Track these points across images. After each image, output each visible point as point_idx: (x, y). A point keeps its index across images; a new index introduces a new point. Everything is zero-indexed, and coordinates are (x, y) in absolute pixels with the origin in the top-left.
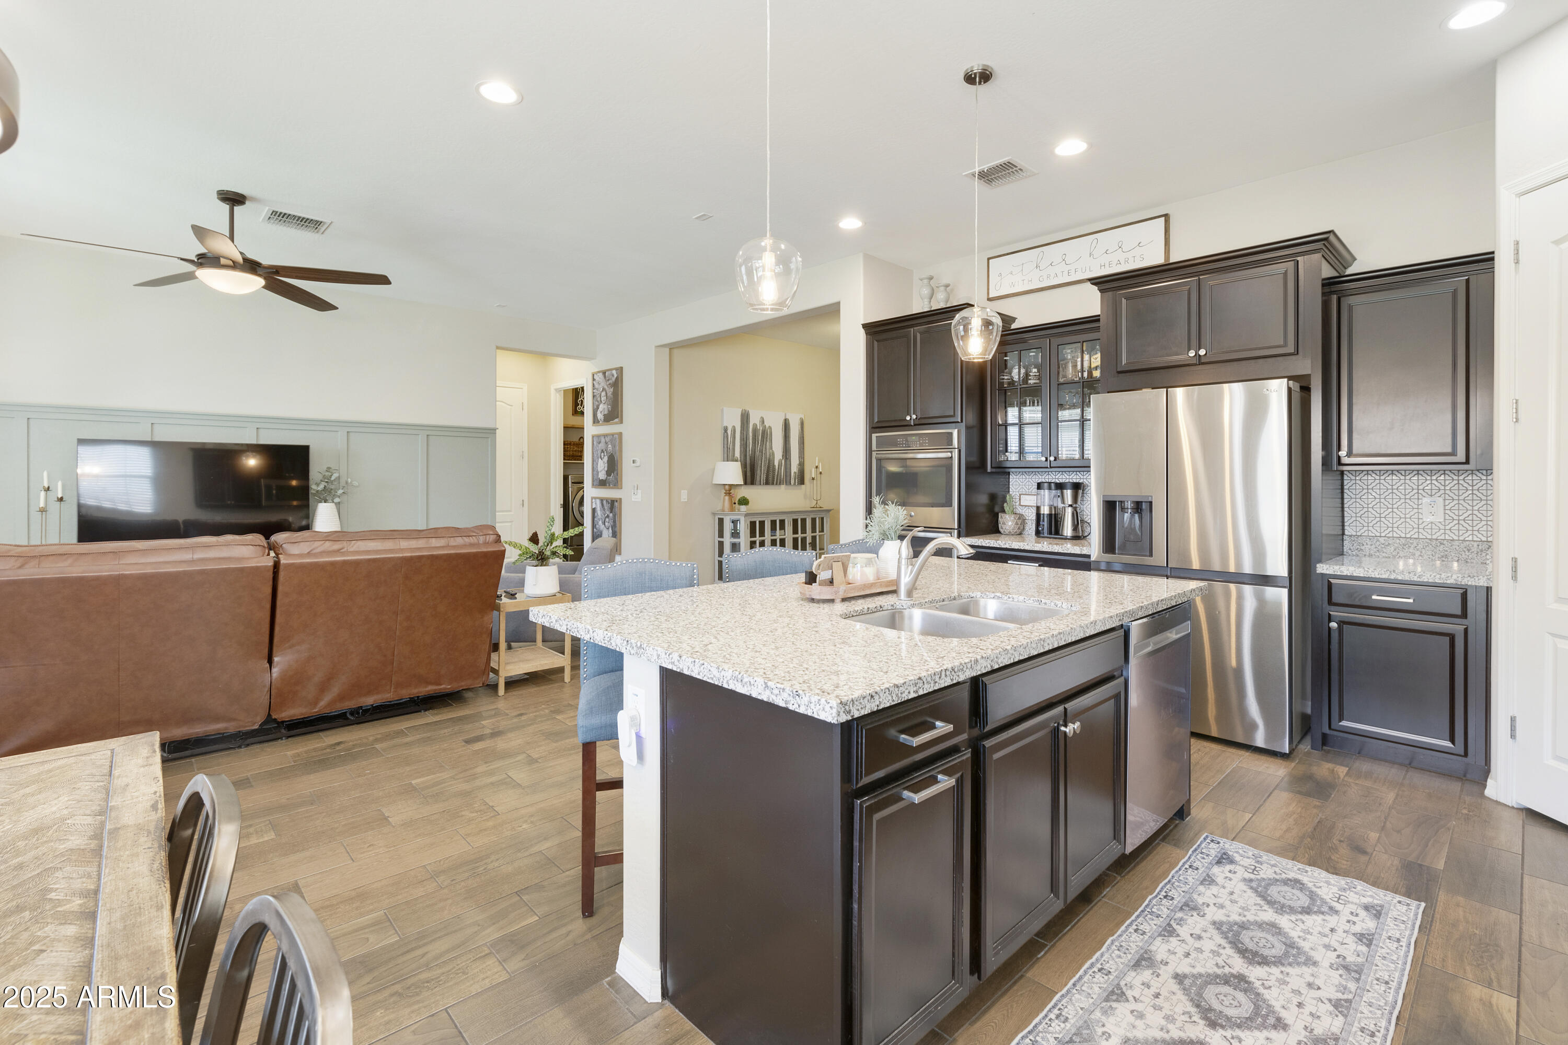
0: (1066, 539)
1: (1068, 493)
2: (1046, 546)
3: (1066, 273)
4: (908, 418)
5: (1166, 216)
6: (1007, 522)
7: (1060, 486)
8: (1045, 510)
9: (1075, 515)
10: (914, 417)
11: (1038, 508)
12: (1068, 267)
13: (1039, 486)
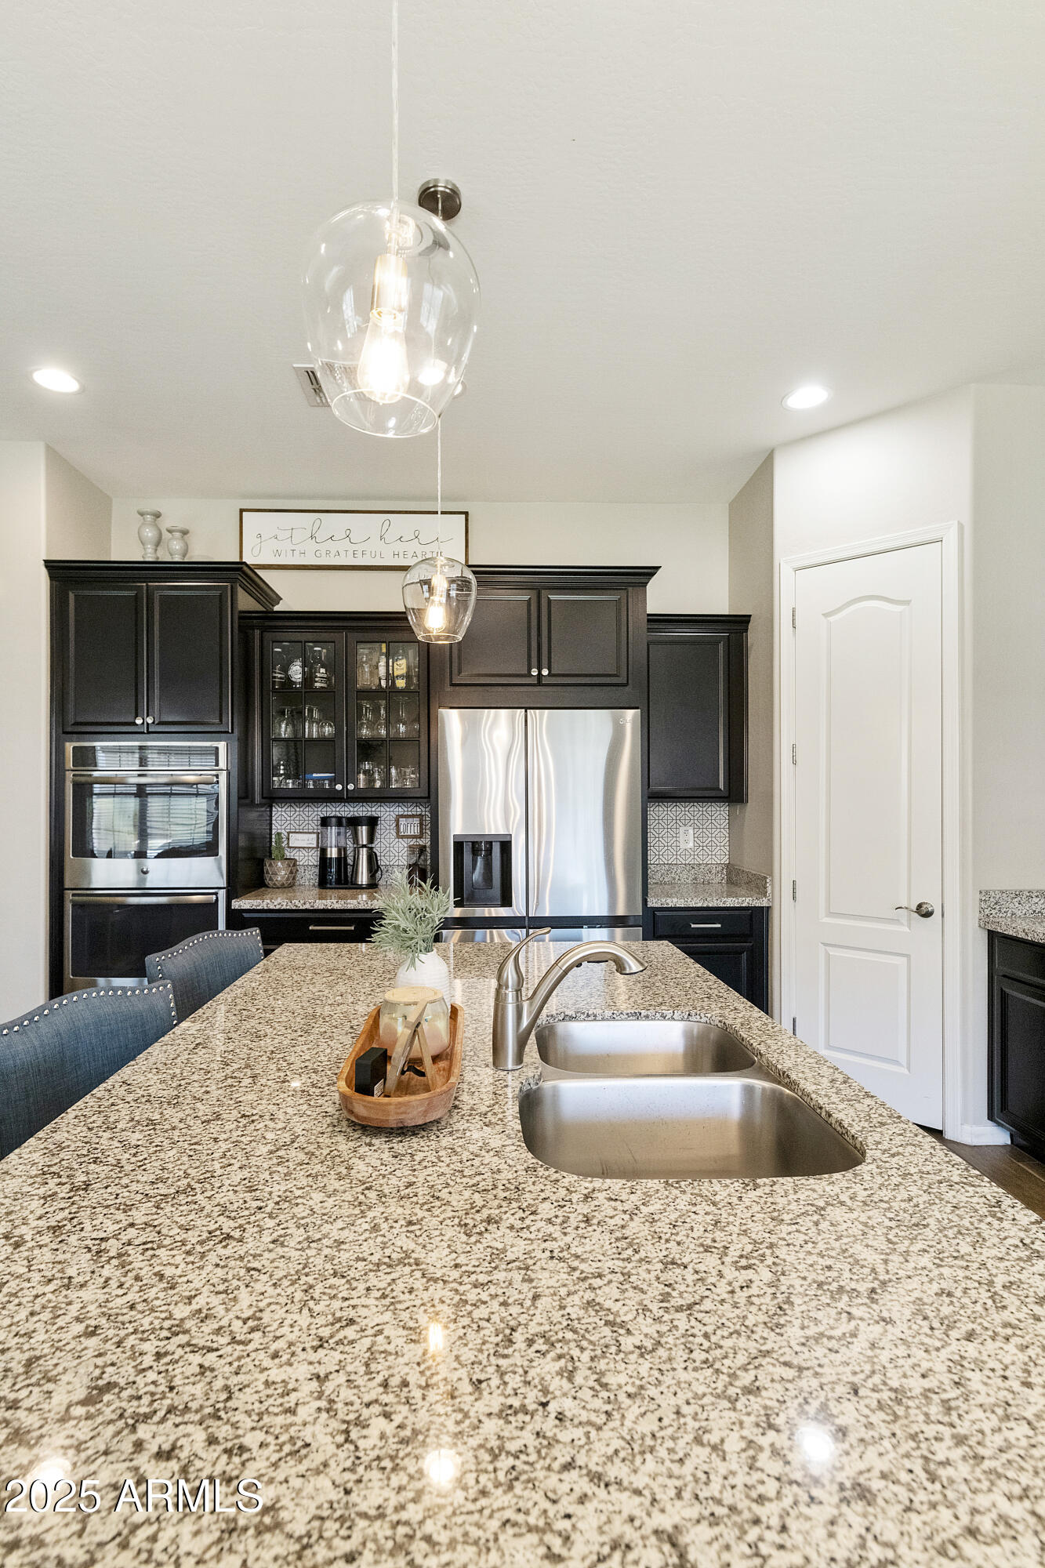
0: (360, 887)
1: (363, 830)
2: (333, 901)
3: (350, 553)
4: (139, 721)
5: (466, 513)
6: (279, 871)
7: (354, 822)
8: (333, 853)
9: (372, 858)
10: (150, 720)
11: (323, 851)
12: (355, 547)
13: (325, 822)
